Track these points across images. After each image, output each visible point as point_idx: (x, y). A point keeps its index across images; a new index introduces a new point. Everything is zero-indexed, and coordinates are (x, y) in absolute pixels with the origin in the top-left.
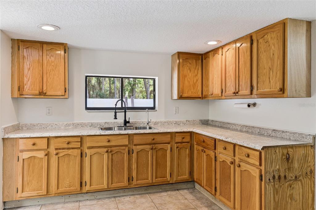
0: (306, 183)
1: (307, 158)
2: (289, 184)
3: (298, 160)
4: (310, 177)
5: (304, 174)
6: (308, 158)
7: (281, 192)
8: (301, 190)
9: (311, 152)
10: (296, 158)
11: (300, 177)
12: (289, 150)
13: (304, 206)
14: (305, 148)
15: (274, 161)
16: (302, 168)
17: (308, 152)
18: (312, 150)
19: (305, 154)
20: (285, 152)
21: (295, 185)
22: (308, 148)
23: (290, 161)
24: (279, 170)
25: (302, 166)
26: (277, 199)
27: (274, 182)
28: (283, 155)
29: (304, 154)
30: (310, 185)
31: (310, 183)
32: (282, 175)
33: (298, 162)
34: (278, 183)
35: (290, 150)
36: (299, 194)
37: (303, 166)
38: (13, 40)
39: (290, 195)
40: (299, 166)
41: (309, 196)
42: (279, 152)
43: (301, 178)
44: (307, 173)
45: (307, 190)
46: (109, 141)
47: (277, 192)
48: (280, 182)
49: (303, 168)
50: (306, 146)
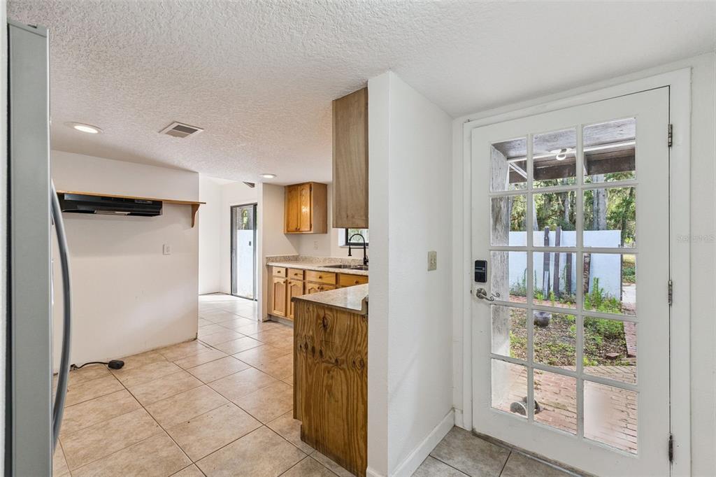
0: (352, 380)
1: (355, 336)
2: (327, 367)
3: (340, 333)
4: (360, 372)
5: (350, 362)
6: (357, 337)
7: (315, 372)
8: (345, 387)
9: (362, 327)
10: (337, 330)
11: (343, 363)
12: (326, 312)
13: (350, 419)
14: (352, 317)
15: (306, 321)
16: (346, 350)
17: (356, 326)
18: (363, 325)
19: (352, 328)
20: (322, 313)
21: (335, 373)
22: (356, 318)
23: (328, 330)
24: (312, 338)
25: (347, 347)
26: (310, 381)
27: (306, 353)
28: (318, 316)
29: (350, 327)
30: (360, 388)
31: (360, 384)
32: (318, 348)
33: (340, 338)
34: (311, 356)
35: (328, 312)
36: (342, 392)
37: (349, 346)
38: (285, 187)
39: (327, 385)
40: (341, 344)
41: (359, 408)
42: (313, 311)
43: (344, 366)
44: (354, 363)
45: (356, 393)
46: (320, 277)
47: (310, 371)
48: (313, 356)
49: (349, 351)
50: (354, 314)
